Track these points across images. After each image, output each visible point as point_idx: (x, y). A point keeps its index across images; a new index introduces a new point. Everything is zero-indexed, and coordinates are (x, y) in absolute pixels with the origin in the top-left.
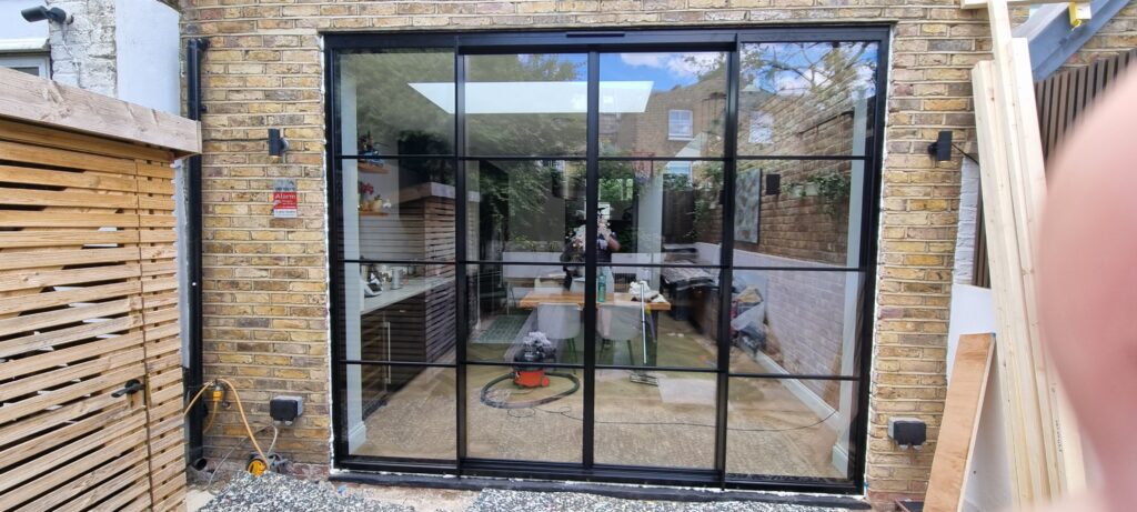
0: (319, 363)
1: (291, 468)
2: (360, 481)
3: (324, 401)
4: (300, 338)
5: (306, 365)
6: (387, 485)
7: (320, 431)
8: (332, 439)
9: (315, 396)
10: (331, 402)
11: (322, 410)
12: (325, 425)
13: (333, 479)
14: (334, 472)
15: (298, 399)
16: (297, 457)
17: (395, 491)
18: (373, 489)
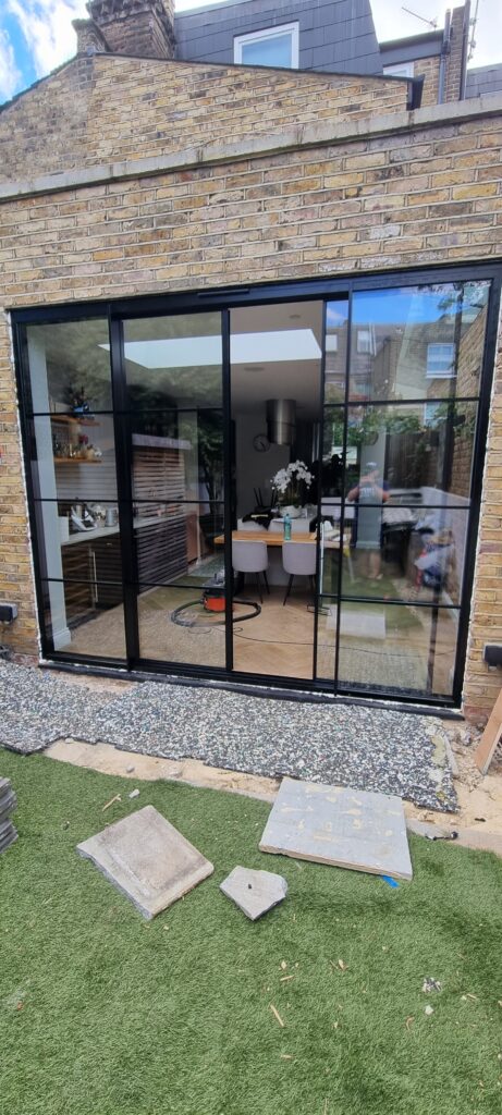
0: (25, 579)
1: (13, 656)
2: (60, 670)
3: (31, 608)
4: (11, 560)
5: (17, 580)
6: (78, 673)
7: (30, 631)
8: (39, 637)
9: (24, 604)
10: (36, 609)
11: (30, 615)
12: (33, 626)
13: (42, 667)
14: (42, 661)
15: (12, 605)
16: (17, 649)
17: (84, 678)
18: (68, 676)
